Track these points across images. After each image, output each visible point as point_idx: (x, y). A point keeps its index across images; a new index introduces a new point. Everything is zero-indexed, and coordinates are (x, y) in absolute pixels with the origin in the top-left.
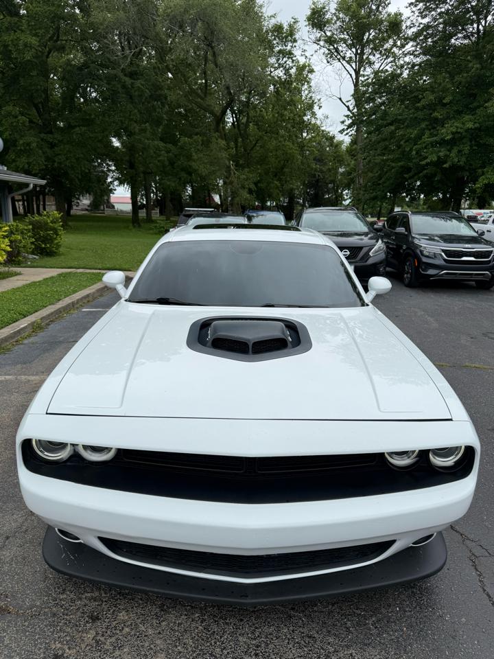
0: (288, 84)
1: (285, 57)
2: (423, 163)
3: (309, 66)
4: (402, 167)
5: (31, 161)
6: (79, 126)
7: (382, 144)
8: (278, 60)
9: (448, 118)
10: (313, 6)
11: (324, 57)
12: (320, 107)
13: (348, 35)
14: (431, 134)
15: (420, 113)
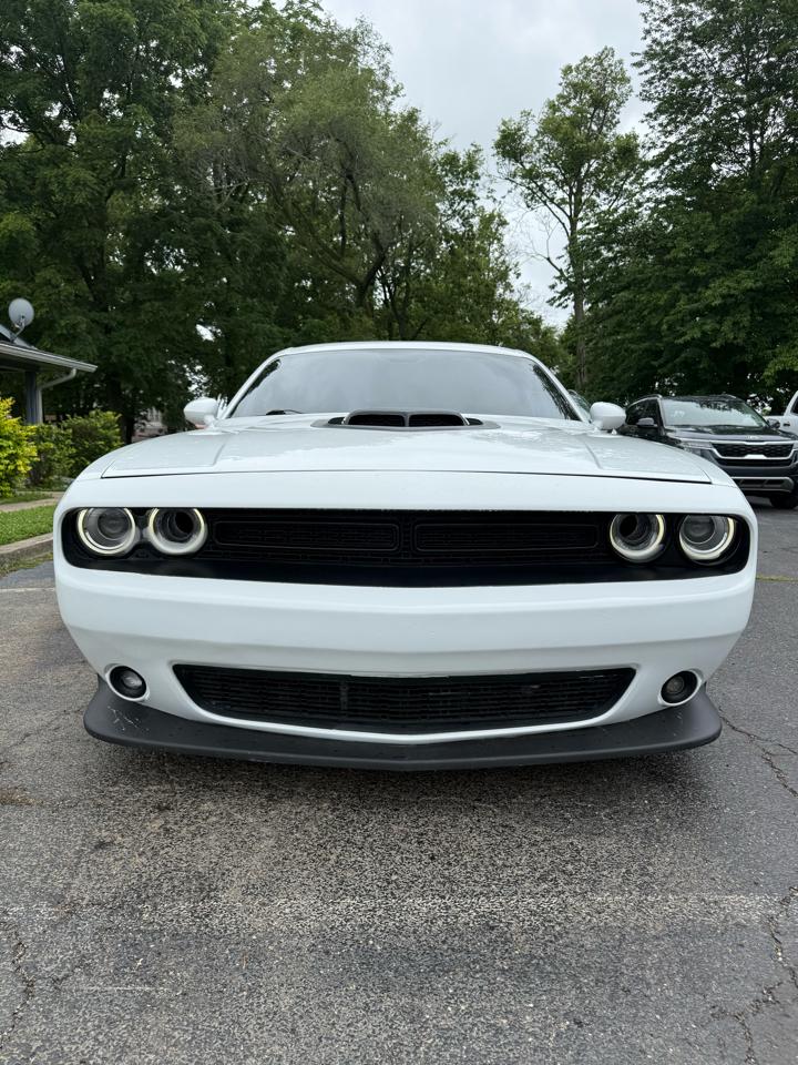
0: (468, 238)
1: (462, 200)
2: (681, 341)
3: (499, 216)
4: (646, 350)
5: (76, 350)
6: (149, 300)
7: (616, 319)
8: (451, 205)
9: (714, 276)
10: (503, 128)
11: (521, 199)
12: (518, 275)
13: (556, 166)
14: (689, 300)
15: (670, 269)
